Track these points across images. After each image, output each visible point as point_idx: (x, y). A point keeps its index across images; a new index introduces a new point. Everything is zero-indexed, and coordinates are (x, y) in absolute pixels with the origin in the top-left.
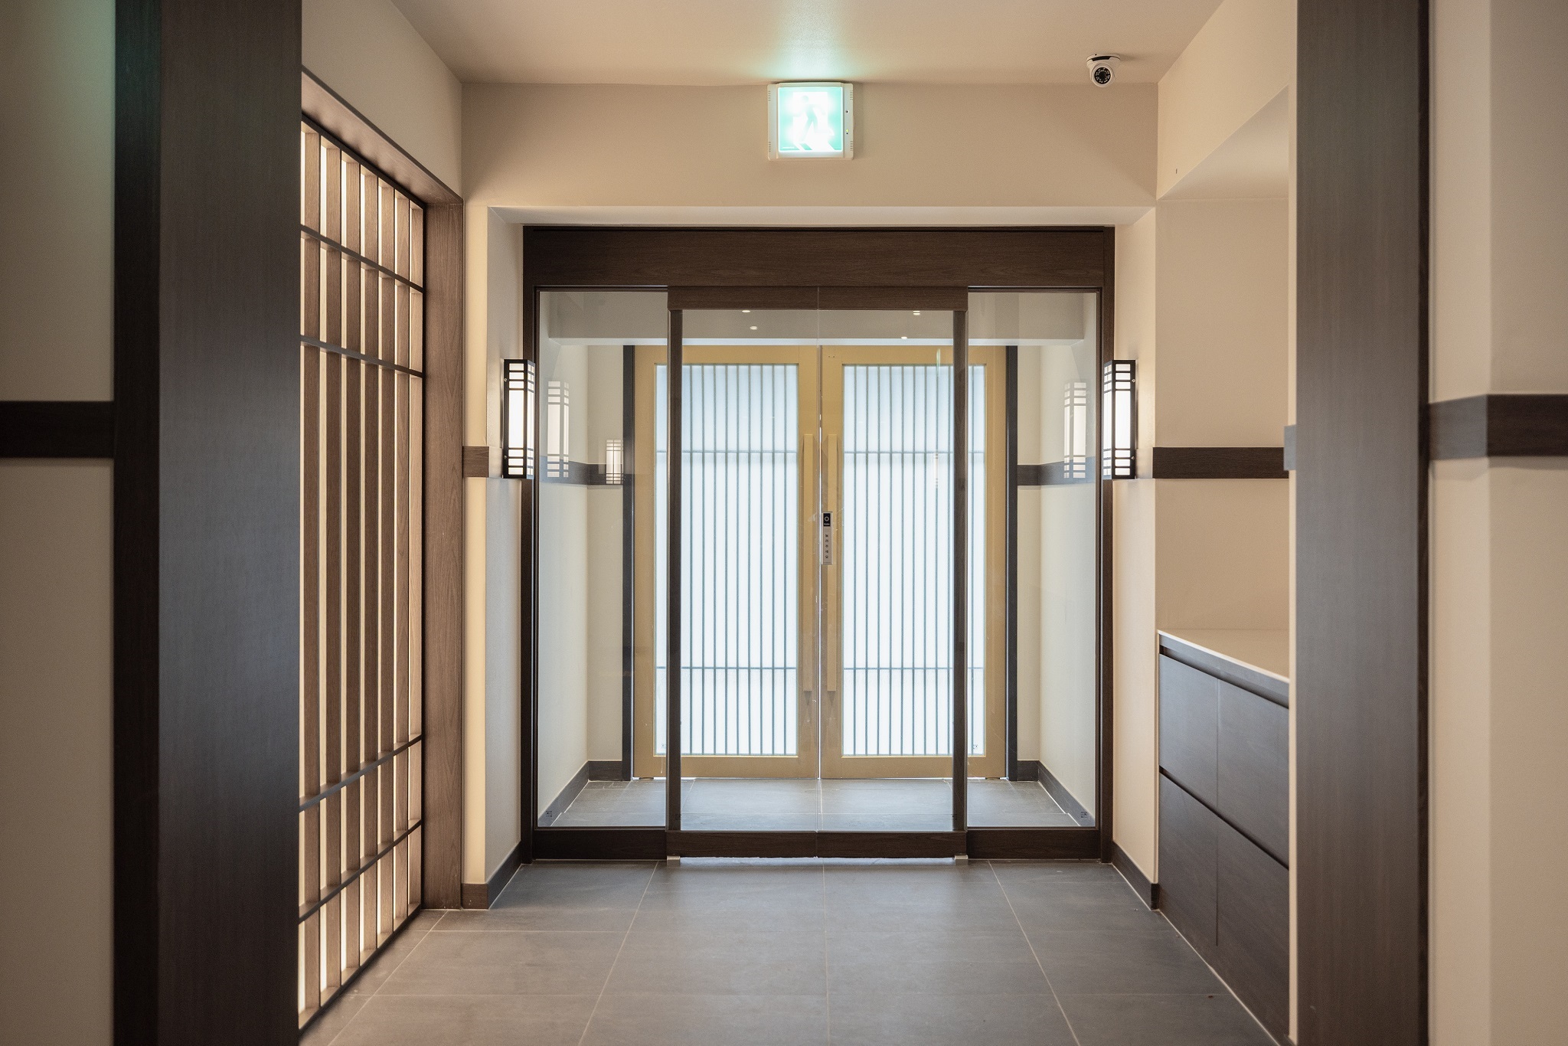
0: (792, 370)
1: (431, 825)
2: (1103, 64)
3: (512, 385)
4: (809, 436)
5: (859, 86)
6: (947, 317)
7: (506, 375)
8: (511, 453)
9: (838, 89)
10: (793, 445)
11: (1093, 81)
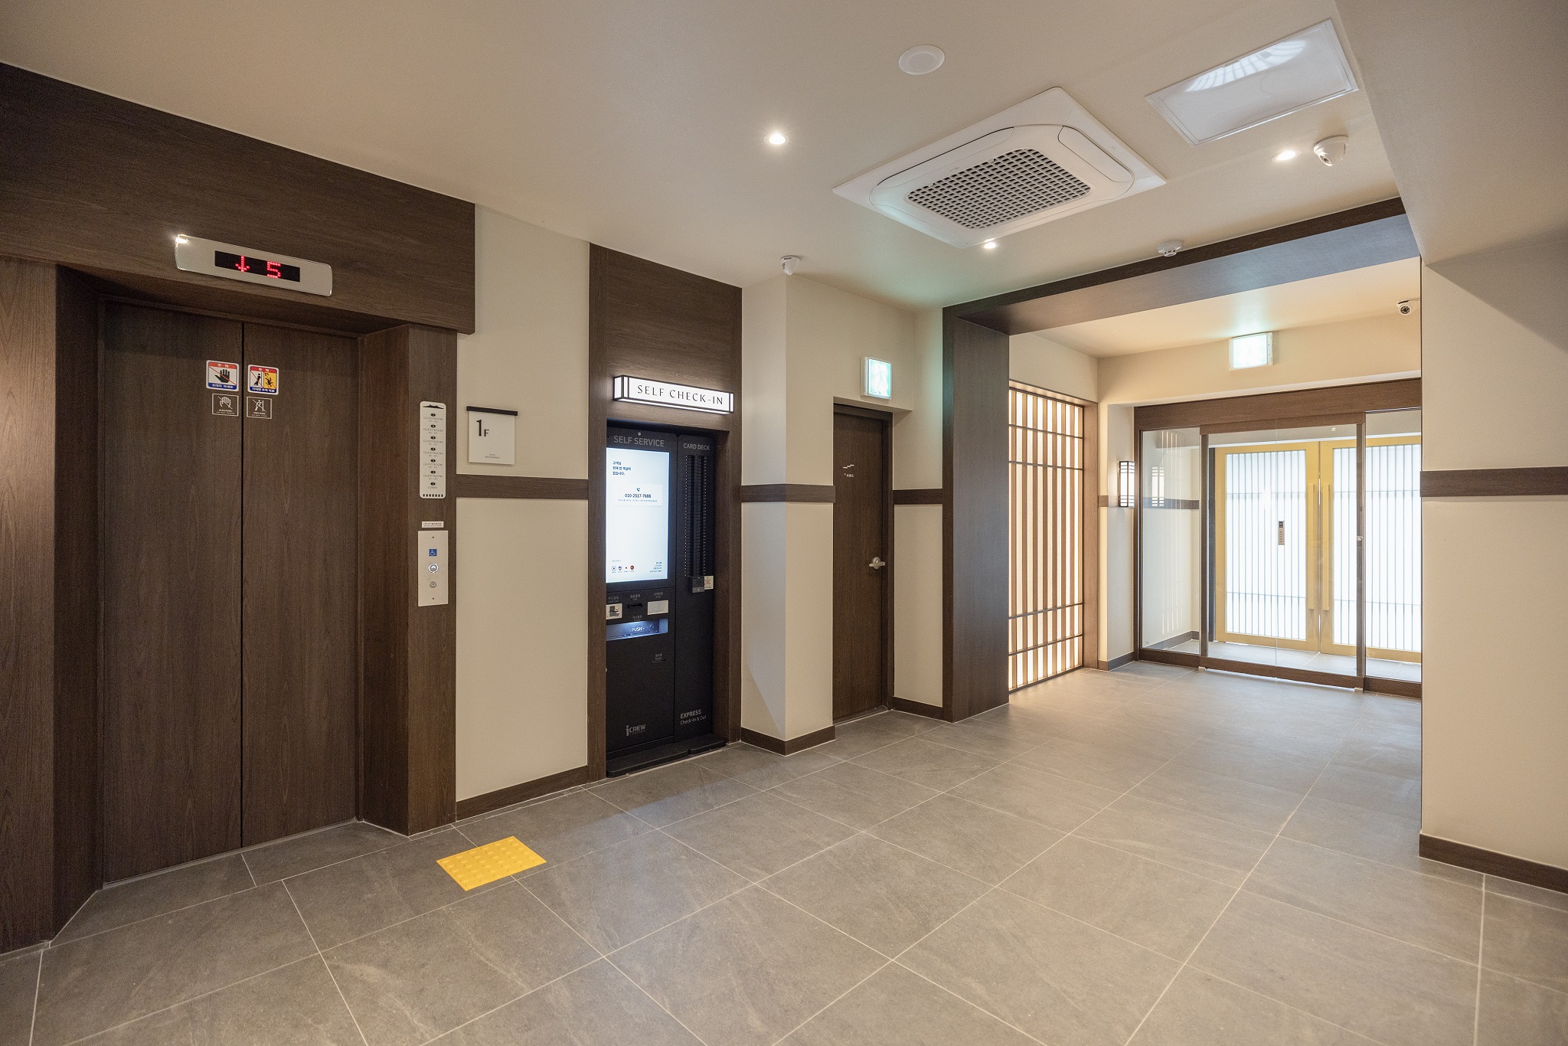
0: (1302, 453)
1: (1086, 637)
2: (1405, 304)
3: (1122, 471)
4: (1311, 485)
5: (1275, 333)
6: (1353, 427)
7: (1120, 467)
8: (1122, 497)
9: (1264, 336)
10: (1303, 489)
11: (1400, 312)
